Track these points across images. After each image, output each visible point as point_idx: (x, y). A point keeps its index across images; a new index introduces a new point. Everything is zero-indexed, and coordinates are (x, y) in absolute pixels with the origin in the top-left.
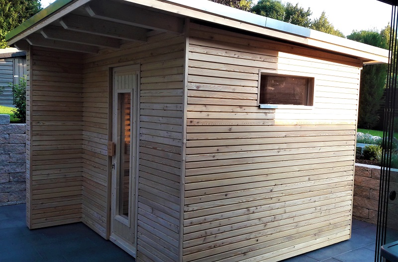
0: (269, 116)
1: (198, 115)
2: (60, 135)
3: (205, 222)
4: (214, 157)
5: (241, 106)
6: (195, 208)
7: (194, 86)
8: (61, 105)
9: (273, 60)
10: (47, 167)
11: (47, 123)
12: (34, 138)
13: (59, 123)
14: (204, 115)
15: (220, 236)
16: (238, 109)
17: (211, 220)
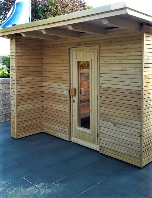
2: (31, 85)
7: (147, 58)
8: (32, 68)
10: (25, 103)
11: (24, 79)
12: (18, 87)
13: (31, 78)
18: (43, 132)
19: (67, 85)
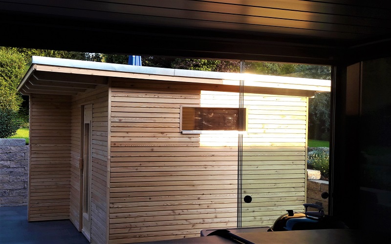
0: (193, 139)
1: (121, 139)
3: (130, 217)
4: (137, 169)
5: (162, 133)
6: (120, 206)
7: (117, 120)
8: (54, 132)
9: (196, 97)
12: (33, 156)
14: (126, 139)
15: (145, 229)
16: (160, 135)
17: (136, 216)
18: (69, 220)
19: (80, 155)
